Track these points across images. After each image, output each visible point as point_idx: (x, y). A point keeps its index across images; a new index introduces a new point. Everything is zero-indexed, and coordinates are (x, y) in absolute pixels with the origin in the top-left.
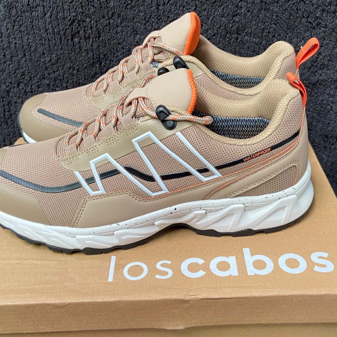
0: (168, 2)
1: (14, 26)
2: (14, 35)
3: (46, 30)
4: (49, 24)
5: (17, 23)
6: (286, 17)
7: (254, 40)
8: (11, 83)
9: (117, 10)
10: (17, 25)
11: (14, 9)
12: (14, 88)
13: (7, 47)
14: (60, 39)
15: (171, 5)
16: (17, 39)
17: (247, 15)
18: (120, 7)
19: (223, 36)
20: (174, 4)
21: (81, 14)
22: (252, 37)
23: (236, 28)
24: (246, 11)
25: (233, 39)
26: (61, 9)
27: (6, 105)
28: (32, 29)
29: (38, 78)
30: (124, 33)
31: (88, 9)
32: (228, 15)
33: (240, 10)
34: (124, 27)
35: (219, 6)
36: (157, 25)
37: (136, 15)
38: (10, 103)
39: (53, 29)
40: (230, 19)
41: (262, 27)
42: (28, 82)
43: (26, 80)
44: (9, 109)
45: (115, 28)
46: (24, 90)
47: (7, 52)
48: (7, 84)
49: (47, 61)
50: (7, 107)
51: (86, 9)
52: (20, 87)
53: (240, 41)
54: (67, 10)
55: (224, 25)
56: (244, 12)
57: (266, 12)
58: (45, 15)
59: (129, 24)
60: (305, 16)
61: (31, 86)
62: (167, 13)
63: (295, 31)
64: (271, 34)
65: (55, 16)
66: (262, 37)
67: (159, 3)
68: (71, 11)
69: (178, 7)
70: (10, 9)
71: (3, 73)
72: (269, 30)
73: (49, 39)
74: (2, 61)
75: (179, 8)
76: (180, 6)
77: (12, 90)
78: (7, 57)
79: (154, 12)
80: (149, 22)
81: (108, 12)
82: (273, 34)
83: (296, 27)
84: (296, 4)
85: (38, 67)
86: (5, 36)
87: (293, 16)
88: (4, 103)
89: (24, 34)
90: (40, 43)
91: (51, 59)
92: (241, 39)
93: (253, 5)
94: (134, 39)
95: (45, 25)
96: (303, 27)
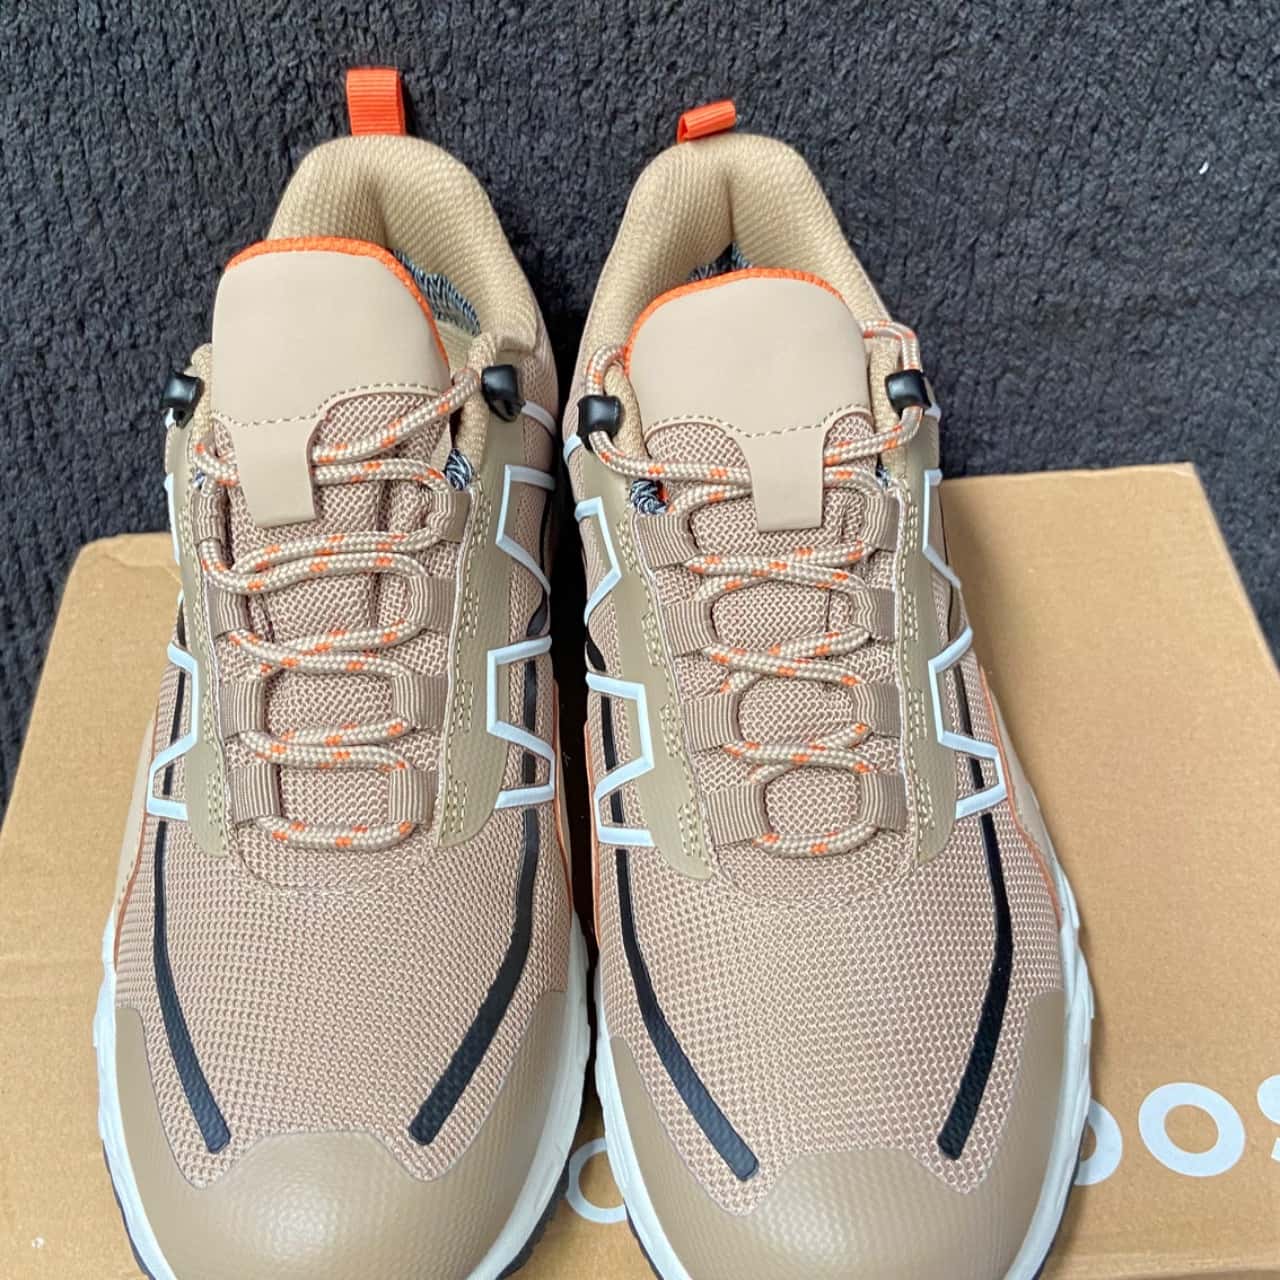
0: (672, 10)
1: (47, 112)
2: (49, 144)
3: (180, 122)
4: (189, 98)
5: (58, 100)
6: (1150, 59)
7: (1016, 142)
8: (51, 319)
9: (464, 44)
10: (58, 108)
11: (43, 48)
12: (62, 336)
13: (24, 189)
14: (237, 148)
15: (683, 20)
16: (64, 160)
17: (991, 52)
18: (473, 32)
19: (888, 130)
20: (696, 18)
21: (316, 60)
22: (1005, 131)
23: (944, 100)
24: (988, 38)
25: (932, 141)
26: (233, 41)
27: (33, 404)
28: (121, 118)
29: (159, 295)
30: (491, 126)
31: (342, 41)
32: (913, 55)
33: (962, 35)
34: (492, 103)
35: (877, 23)
36: (626, 96)
37: (539, 59)
38: (51, 392)
39: (208, 117)
40: (920, 68)
41: (1051, 97)
42: (119, 312)
43: (110, 307)
44: (47, 417)
45: (456, 108)
46: (103, 343)
47: (27, 210)
48: (35, 325)
49: (190, 234)
50: (42, 409)
51: (336, 41)
52: (89, 333)
53: (958, 148)
54: (260, 46)
55: (896, 90)
56: (980, 42)
57: (1068, 39)
58: (172, 64)
59: (510, 92)
60: (1224, 53)
61: (132, 325)
62: (664, 51)
63: (1183, 107)
64: (1084, 120)
65: (211, 68)
66: (1047, 131)
67: (633, 16)
68: (276, 49)
69: (712, 26)
70: (28, 49)
71: (15, 284)
72: (1076, 109)
73: (191, 153)
74: (11, 243)
75: (717, 30)
76: (720, 24)
77: (54, 344)
78: (27, 225)
79: (613, 49)
80: (595, 83)
81: (425, 51)
82: (1094, 120)
83: (1188, 91)
84: (1191, 10)
85: (155, 255)
86: (15, 153)
87: (1178, 55)
88: (28, 395)
89: (90, 141)
90: (158, 171)
91: (203, 227)
92: (962, 139)
93: (1018, 15)
94: (532, 149)
95: (176, 103)
96: (1214, 93)
